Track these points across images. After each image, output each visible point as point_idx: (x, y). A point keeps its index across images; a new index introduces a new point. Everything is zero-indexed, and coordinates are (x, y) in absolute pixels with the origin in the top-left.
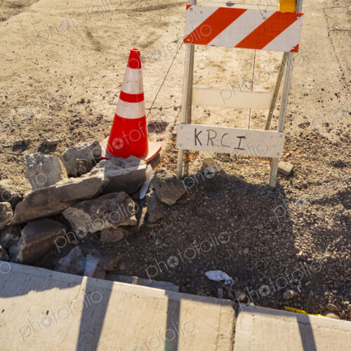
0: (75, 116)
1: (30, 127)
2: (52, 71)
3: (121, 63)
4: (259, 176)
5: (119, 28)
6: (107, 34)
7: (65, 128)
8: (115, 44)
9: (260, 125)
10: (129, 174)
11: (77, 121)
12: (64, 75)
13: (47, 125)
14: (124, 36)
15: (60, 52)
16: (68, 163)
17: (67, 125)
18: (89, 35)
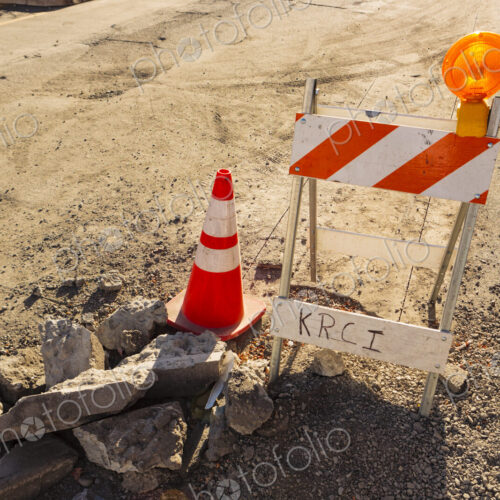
0: (161, 243)
1: (93, 257)
2: (152, 170)
3: (246, 162)
4: (407, 386)
5: (259, 109)
6: (241, 118)
7: (140, 262)
8: (247, 133)
9: (427, 282)
10: (193, 367)
11: (160, 251)
12: (166, 176)
13: (116, 256)
14: (262, 121)
15: (172, 142)
16: (114, 332)
17: (144, 258)
18: (218, 118)
